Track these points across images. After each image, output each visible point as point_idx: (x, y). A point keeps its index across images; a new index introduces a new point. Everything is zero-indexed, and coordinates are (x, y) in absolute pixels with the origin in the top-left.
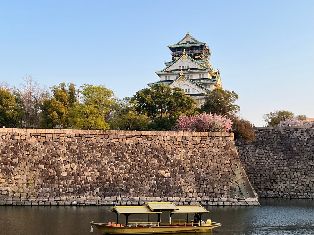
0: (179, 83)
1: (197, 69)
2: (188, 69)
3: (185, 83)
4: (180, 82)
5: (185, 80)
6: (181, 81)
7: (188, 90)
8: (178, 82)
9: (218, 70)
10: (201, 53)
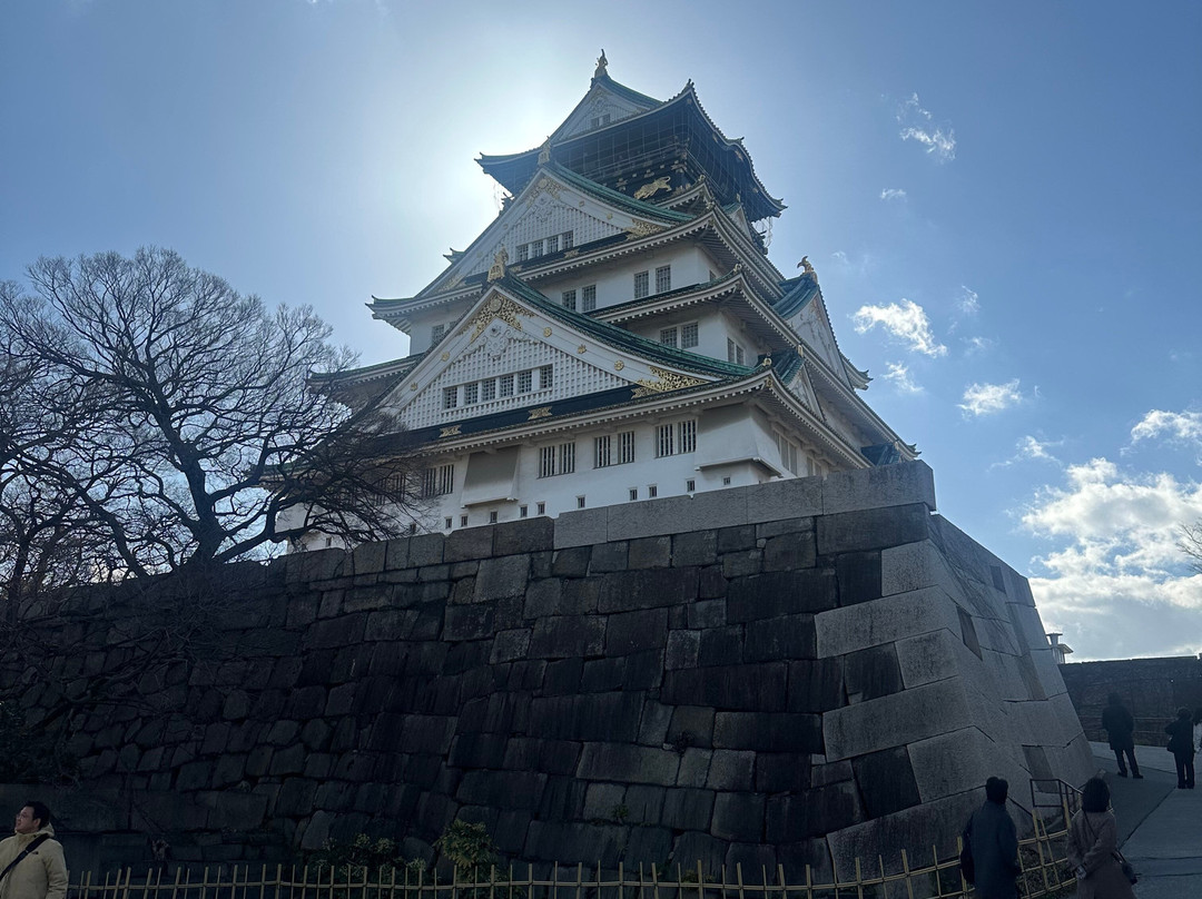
0: (480, 341)
1: (621, 238)
2: (568, 255)
3: (518, 328)
4: (488, 331)
5: (518, 310)
6: (497, 323)
7: (536, 377)
8: (473, 329)
9: (802, 270)
10: (669, 162)
